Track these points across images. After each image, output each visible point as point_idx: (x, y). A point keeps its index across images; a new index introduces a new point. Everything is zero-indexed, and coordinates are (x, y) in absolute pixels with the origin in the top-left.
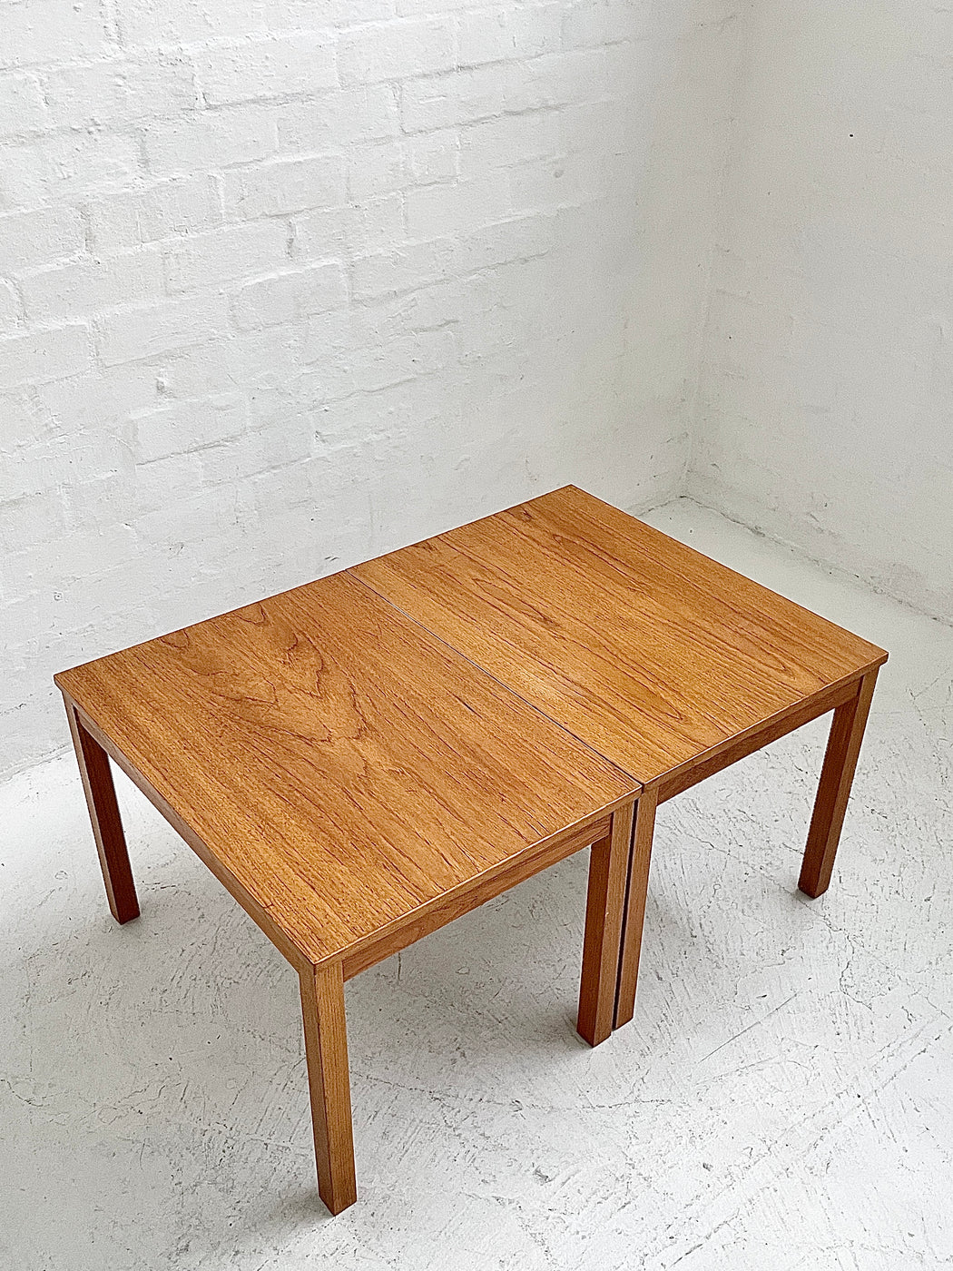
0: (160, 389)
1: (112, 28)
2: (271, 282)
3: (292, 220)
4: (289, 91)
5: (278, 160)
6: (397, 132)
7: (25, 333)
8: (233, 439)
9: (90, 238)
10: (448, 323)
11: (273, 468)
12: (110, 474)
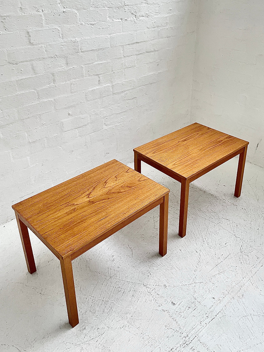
0: (69, 114)
1: (61, 35)
2: (94, 89)
3: (100, 76)
4: (99, 48)
5: (96, 63)
6: (123, 57)
7: (39, 102)
8: (85, 125)
9: (54, 80)
10: (134, 98)
11: (94, 132)
12: (56, 135)
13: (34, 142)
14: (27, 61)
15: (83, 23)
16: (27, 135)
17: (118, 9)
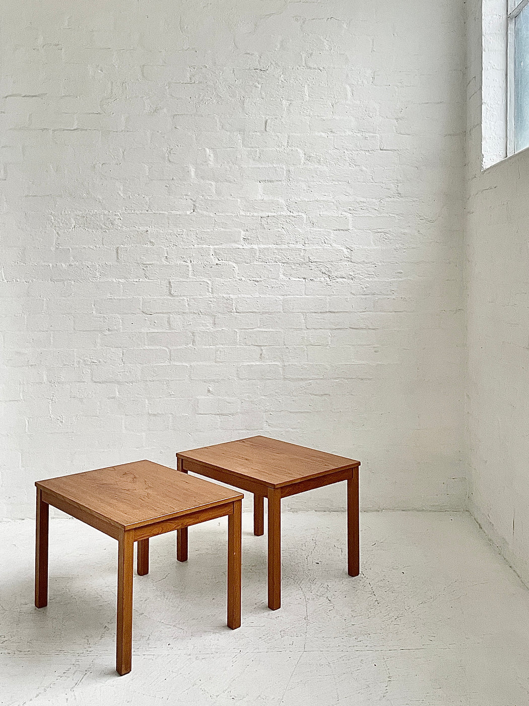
0: (209, 391)
1: (210, 289)
2: (252, 365)
3: (262, 348)
4: (264, 311)
5: (259, 329)
6: (305, 328)
7: (169, 364)
8: (233, 415)
9: (194, 341)
12: (187, 414)
13: (155, 415)
14: (163, 313)
15: (243, 279)
16: (147, 402)
17: (298, 265)
